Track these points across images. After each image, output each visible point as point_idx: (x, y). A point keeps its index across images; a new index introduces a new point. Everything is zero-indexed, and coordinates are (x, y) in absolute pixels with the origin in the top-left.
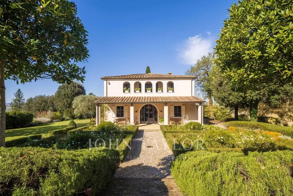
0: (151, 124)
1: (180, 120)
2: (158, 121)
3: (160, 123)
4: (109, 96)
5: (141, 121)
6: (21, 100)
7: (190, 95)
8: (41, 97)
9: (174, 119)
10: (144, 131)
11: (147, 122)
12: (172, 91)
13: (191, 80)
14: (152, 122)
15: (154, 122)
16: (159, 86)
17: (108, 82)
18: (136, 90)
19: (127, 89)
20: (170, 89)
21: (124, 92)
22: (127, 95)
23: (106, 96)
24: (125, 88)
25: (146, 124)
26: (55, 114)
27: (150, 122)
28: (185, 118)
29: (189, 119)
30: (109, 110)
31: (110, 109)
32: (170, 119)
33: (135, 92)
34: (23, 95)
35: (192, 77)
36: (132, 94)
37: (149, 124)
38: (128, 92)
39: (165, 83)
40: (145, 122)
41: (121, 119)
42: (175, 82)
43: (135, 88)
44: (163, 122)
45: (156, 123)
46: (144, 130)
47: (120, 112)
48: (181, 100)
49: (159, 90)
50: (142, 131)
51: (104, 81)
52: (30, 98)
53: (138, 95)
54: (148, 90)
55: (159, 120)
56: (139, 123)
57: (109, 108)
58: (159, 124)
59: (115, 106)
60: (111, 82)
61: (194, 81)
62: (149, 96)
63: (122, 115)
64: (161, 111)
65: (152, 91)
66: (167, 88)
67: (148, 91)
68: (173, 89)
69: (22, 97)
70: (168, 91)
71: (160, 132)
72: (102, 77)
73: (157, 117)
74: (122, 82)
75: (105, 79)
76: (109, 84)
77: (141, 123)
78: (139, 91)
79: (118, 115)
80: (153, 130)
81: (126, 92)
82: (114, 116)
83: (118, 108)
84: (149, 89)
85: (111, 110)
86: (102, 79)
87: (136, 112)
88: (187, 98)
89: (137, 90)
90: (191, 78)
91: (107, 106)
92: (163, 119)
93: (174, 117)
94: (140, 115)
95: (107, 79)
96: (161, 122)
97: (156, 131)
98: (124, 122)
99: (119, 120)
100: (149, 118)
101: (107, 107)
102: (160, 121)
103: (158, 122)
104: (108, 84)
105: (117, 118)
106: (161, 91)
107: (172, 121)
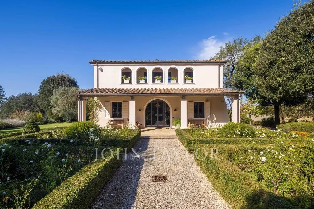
0: (161, 127)
2: (171, 124)
3: (174, 127)
4: (100, 87)
5: (146, 124)
6: (3, 99)
7: (217, 87)
8: (26, 95)
9: (194, 120)
10: (150, 138)
11: (156, 125)
12: (191, 81)
13: (218, 67)
14: (163, 126)
15: (165, 126)
16: (173, 74)
17: (99, 67)
18: (140, 80)
19: (127, 77)
20: (189, 78)
21: (123, 82)
22: (126, 86)
23: (97, 87)
24: (124, 77)
25: (154, 128)
26: (36, 115)
27: (159, 126)
28: (211, 119)
29: (217, 121)
30: (101, 108)
31: (103, 106)
32: (189, 121)
33: (138, 81)
34: (4, 93)
35: (220, 61)
36: (134, 85)
37: (158, 127)
38: (128, 82)
39: (181, 69)
40: (153, 125)
41: (117, 121)
42: (196, 69)
43: (138, 77)
44: (179, 124)
45: (168, 127)
46: (150, 136)
47: (117, 110)
49: (173, 80)
50: (147, 138)
51: (94, 67)
52: (11, 96)
53: (142, 86)
54: (158, 80)
55: (173, 121)
56: (144, 126)
57: (101, 104)
58: (172, 128)
59: (109, 101)
60: (104, 68)
61: (222, 68)
62: (158, 88)
63: (120, 116)
64: (175, 110)
65: (162, 81)
66: (184, 77)
67: (156, 81)
68: (193, 78)
69: (3, 96)
70: (185, 81)
71: (175, 140)
72: (92, 61)
73: (170, 118)
74: (120, 68)
75: (95, 63)
76: (102, 70)
77: (146, 127)
78: (144, 81)
79: (114, 116)
80: (164, 136)
81: (125, 82)
82: (108, 115)
83: (114, 104)
84: (159, 78)
85: (104, 108)
86: (91, 63)
87: (140, 110)
89: (142, 80)
90: (218, 62)
91: (98, 102)
92: (178, 121)
93: (194, 119)
94: (146, 116)
95: (98, 63)
96: (176, 125)
97: (170, 138)
98: (122, 125)
99: (115, 122)
100: (157, 121)
101: (98, 104)
102: (174, 123)
103: (171, 126)
104: (99, 71)
105: (112, 119)
106: (175, 81)
107: (190, 124)
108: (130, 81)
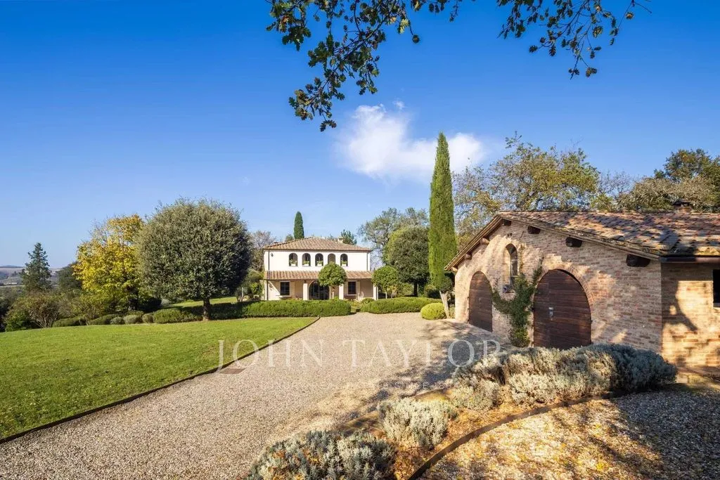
1: (354, 298)
7: (366, 270)
12: (346, 264)
13: (366, 254)
16: (331, 259)
17: (270, 253)
18: (305, 263)
19: (294, 261)
20: (344, 262)
21: (290, 265)
22: (293, 269)
23: (268, 270)
24: (292, 261)
28: (360, 295)
29: (364, 296)
30: (272, 288)
32: (345, 297)
33: (303, 265)
35: (368, 250)
36: (300, 268)
38: (295, 265)
39: (338, 255)
41: (286, 298)
42: (349, 255)
43: (303, 261)
47: (285, 288)
48: (357, 277)
53: (306, 268)
57: (272, 284)
59: (278, 282)
60: (274, 253)
61: (369, 255)
63: (288, 293)
65: (323, 264)
66: (341, 261)
67: (318, 265)
68: (347, 262)
74: (287, 254)
75: (267, 250)
76: (272, 255)
78: (308, 264)
79: (282, 293)
81: (292, 265)
82: (278, 293)
83: (283, 285)
84: (320, 262)
85: (275, 287)
88: (362, 273)
90: (366, 250)
93: (349, 295)
94: (309, 293)
95: (270, 249)
99: (284, 299)
104: (270, 256)
105: (281, 297)
108: (297, 265)
